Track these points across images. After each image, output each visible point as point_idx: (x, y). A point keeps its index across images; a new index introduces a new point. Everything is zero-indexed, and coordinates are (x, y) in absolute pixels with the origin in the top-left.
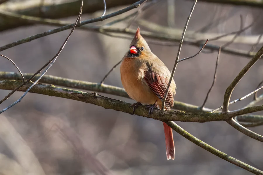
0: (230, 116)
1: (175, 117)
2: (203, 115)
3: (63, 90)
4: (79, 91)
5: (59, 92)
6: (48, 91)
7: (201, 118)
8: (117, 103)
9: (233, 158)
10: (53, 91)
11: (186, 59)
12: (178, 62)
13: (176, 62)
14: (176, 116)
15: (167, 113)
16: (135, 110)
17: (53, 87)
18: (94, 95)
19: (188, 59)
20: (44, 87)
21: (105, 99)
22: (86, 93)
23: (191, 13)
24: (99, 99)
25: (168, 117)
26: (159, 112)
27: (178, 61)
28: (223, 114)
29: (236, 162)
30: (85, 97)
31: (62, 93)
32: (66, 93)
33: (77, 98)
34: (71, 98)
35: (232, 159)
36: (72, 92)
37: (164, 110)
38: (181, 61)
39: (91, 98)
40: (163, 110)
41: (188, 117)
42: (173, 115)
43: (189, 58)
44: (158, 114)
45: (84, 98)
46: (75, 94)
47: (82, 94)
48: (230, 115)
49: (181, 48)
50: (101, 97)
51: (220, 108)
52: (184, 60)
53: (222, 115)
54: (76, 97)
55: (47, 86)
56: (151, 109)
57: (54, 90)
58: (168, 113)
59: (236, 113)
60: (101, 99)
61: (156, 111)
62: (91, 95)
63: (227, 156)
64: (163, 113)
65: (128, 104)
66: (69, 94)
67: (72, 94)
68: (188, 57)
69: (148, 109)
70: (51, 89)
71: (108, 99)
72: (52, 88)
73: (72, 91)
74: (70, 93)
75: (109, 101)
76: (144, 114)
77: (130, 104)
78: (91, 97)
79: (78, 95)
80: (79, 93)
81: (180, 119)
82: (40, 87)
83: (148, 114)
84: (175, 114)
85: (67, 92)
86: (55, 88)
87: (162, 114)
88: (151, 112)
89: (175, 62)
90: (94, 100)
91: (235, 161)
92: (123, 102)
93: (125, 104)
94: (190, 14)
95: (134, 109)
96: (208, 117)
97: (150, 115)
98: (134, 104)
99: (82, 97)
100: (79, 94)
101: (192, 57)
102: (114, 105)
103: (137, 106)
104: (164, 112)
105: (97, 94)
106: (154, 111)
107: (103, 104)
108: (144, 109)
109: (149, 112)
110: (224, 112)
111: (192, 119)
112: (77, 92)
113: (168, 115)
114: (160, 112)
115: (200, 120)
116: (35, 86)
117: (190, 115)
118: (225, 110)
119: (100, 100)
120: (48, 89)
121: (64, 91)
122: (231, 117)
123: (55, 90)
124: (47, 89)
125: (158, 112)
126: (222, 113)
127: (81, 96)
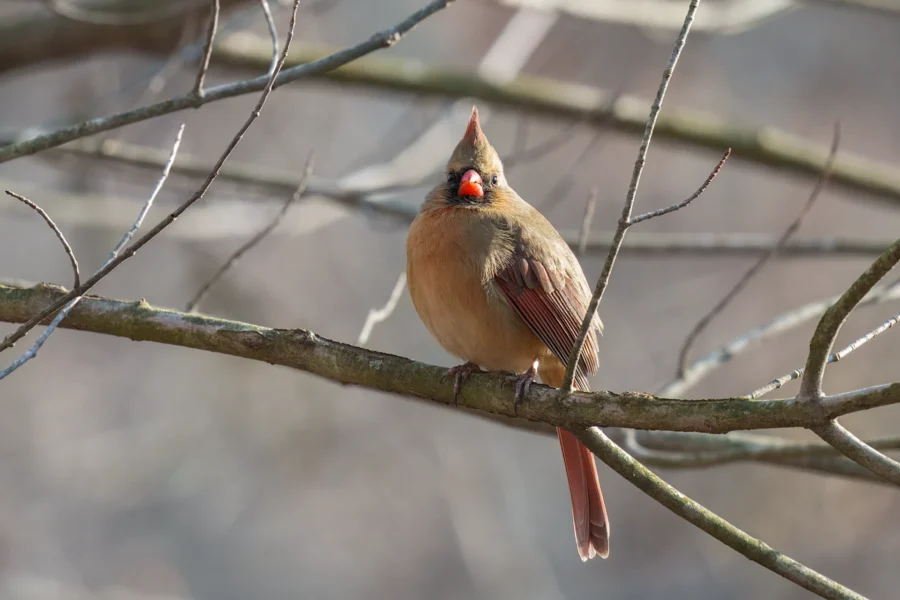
0: (830, 412)
1: (616, 414)
2: (727, 408)
3: (184, 318)
4: (245, 324)
5: (170, 327)
6: (129, 321)
7: (717, 418)
8: (391, 365)
9: (793, 561)
10: (148, 323)
11: (655, 215)
12: (629, 225)
13: (623, 226)
14: (619, 409)
15: (583, 400)
16: (459, 389)
17: (146, 310)
18: (302, 336)
19: (661, 214)
20: (116, 309)
21: (344, 351)
22: (270, 329)
23: (675, 56)
24: (319, 352)
25: (589, 414)
26: (553, 396)
27: (629, 220)
28: (805, 405)
29: (803, 574)
30: (269, 344)
31: (180, 330)
32: (198, 331)
33: (242, 346)
34: (214, 346)
35: (789, 566)
36: (217, 328)
37: (573, 389)
38: (640, 220)
39: (291, 348)
40: (569, 389)
41: (666, 416)
42: (608, 409)
43: (666, 212)
44: (550, 404)
45: (267, 348)
46: (230, 335)
47: (257, 332)
48: (831, 407)
49: (639, 177)
50: (327, 344)
51: (775, 385)
52: (649, 217)
53: (800, 407)
54: (235, 343)
55: (123, 305)
56: (523, 385)
57: (150, 319)
58: (589, 401)
59: (855, 402)
60: (330, 352)
61: (540, 392)
62: (292, 336)
63: (772, 552)
64: (571, 401)
65: (433, 367)
66: (209, 332)
67: (220, 332)
68: (662, 210)
69: (511, 385)
70: (139, 317)
71: (354, 351)
72: (144, 314)
73: (219, 323)
74: (211, 330)
75: (361, 358)
76: (496, 403)
77: (441, 370)
78: (293, 343)
79: (241, 337)
80: (246, 330)
81: (637, 421)
82: (100, 310)
83: (511, 405)
84: (618, 402)
85: (202, 327)
86: (155, 314)
87: (564, 402)
88: (521, 395)
89: (617, 225)
90: (304, 354)
91: (798, 572)
92: (411, 362)
93: (419, 369)
94: (672, 61)
95: (456, 385)
96: (746, 413)
97: (519, 406)
98: (457, 369)
99: (257, 345)
100: (248, 332)
101: (676, 209)
102: (380, 372)
103: (468, 376)
104: (573, 397)
105: (312, 334)
106: (533, 393)
107: (336, 367)
108: (494, 387)
109: (517, 395)
110: (809, 398)
111: (681, 420)
112: (238, 326)
113: (587, 406)
114: (556, 399)
115: (715, 424)
116: (79, 307)
117: (672, 405)
118: (812, 391)
119: (326, 355)
120: (131, 317)
121: (190, 324)
122: (834, 416)
123: (157, 319)
124: (124, 316)
125: (548, 395)
126: (802, 401)
127: (254, 339)
